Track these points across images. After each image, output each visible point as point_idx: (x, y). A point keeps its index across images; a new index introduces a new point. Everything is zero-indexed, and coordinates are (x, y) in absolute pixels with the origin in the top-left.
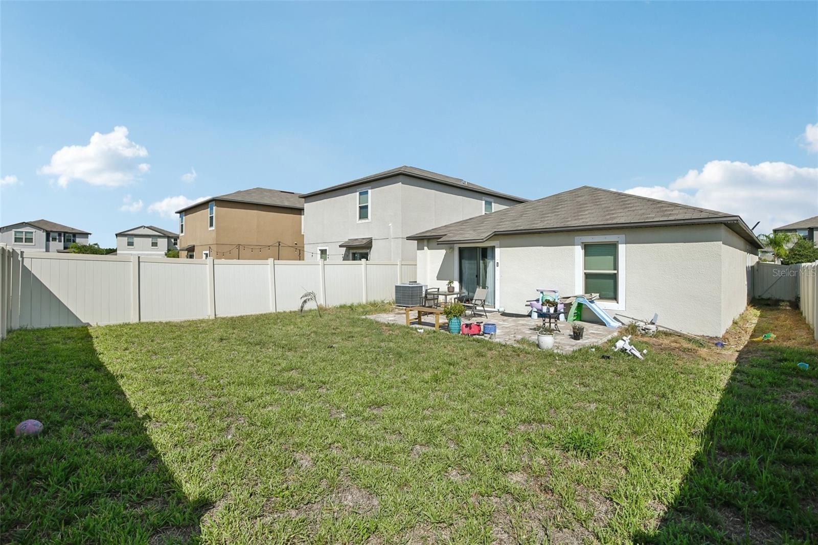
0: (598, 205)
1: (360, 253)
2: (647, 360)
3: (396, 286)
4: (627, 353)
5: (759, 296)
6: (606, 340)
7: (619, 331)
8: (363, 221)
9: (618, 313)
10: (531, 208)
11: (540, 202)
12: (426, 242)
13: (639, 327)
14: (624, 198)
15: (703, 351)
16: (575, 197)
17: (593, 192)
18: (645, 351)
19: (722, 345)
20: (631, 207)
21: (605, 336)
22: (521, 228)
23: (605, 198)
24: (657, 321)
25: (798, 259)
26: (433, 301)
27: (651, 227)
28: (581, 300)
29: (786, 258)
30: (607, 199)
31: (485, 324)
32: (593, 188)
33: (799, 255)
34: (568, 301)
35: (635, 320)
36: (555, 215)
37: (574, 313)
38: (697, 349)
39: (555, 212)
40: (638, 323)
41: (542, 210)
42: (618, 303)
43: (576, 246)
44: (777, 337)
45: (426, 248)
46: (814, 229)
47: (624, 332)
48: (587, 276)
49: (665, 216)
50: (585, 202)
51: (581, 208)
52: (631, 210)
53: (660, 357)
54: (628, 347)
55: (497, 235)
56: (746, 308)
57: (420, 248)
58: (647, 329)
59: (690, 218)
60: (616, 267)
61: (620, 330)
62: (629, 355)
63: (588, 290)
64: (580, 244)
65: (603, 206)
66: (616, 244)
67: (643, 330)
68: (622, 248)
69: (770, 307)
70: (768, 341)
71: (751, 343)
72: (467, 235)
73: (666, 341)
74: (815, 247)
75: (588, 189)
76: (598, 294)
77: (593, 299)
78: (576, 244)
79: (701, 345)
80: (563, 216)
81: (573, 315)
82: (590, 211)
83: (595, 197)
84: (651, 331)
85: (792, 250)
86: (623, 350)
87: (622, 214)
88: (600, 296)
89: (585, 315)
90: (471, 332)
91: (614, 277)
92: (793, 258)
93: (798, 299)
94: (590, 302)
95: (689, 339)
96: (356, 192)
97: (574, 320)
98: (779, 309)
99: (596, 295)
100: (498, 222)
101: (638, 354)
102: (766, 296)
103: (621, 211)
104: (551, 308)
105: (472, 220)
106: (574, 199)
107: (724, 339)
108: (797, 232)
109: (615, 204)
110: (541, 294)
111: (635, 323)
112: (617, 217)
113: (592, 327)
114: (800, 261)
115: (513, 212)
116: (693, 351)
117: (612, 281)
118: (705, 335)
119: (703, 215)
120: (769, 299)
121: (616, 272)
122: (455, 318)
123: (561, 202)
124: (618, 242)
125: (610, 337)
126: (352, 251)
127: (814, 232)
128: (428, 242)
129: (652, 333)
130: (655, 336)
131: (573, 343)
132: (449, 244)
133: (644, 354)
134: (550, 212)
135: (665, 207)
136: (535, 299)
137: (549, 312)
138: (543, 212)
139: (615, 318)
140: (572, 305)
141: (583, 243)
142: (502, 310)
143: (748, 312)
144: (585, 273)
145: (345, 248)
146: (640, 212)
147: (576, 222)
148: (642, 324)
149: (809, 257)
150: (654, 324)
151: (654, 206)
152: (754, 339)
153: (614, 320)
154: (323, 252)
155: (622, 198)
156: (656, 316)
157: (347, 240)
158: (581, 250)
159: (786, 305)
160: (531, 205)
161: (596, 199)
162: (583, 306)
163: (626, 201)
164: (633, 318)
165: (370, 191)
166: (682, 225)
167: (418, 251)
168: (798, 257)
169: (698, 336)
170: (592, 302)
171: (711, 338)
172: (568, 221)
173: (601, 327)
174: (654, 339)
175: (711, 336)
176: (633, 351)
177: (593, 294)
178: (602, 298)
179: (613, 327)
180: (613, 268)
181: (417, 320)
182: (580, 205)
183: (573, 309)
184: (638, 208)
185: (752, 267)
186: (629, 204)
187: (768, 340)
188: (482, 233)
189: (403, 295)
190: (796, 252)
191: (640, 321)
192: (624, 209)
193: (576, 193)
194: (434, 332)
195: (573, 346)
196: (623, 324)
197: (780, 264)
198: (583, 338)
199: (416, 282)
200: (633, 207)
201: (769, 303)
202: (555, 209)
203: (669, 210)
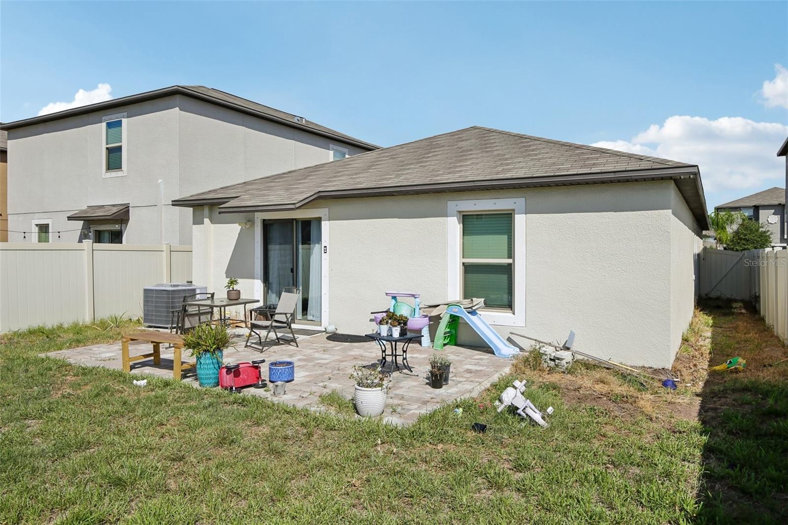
0: (488, 152)
1: (108, 231)
2: (552, 429)
3: (145, 290)
4: (520, 415)
5: (706, 295)
6: (488, 385)
7: (513, 365)
8: (114, 174)
9: (513, 332)
10: (388, 157)
11: (402, 148)
12: (206, 210)
13: (546, 355)
14: (528, 142)
15: (646, 401)
16: (457, 141)
17: (484, 134)
18: (550, 410)
19: (674, 386)
20: (536, 155)
21: (488, 375)
22: (363, 186)
23: (501, 142)
24: (574, 344)
25: (744, 244)
26: (197, 318)
27: (564, 184)
28: (455, 311)
29: (730, 244)
30: (503, 144)
31: (272, 364)
32: (484, 129)
33: (745, 239)
34: (435, 312)
35: (540, 342)
36: (421, 166)
37: (445, 333)
38: (635, 395)
39: (421, 162)
40: (544, 349)
41: (403, 159)
42: (514, 314)
43: (449, 218)
44: (748, 364)
45: (207, 221)
46: (760, 208)
47: (521, 366)
48: (468, 269)
49: (585, 166)
50: (469, 148)
51: (462, 156)
52: (535, 159)
53: (576, 417)
54: (521, 403)
55: (321, 198)
56: (694, 312)
57: (198, 221)
58: (558, 359)
59: (624, 169)
60: (511, 254)
61: (514, 362)
62: (523, 419)
63: (468, 293)
64: (455, 213)
65: (495, 153)
66: (511, 214)
67: (551, 360)
68: (520, 221)
69: (722, 311)
70: (736, 371)
71: (712, 374)
72: (271, 198)
73: (586, 381)
74: (761, 230)
75: (477, 130)
76: (483, 300)
77: (474, 308)
78: (448, 215)
79: (642, 387)
80: (432, 167)
81: (442, 335)
82: (474, 161)
83: (485, 140)
84: (564, 362)
85: (737, 233)
86: (513, 410)
87: (521, 165)
88: (485, 303)
89: (463, 337)
90: (240, 382)
91: (508, 270)
92: (739, 243)
93: (757, 298)
94: (468, 313)
95: (624, 376)
96: (101, 122)
97: (445, 345)
98: (733, 314)
99: (479, 301)
100: (330, 178)
101: (537, 416)
102: (713, 295)
103: (521, 159)
104: (394, 329)
105: (294, 174)
106: (455, 144)
107: (675, 372)
108: (741, 210)
109: (514, 151)
110: (393, 301)
111: (540, 348)
112: (514, 168)
113: (471, 357)
114: (746, 247)
115: (359, 161)
116: (630, 400)
117: (505, 277)
118: (645, 366)
119: (644, 165)
120: (718, 298)
121: (510, 261)
122: (208, 355)
123: (435, 148)
124: (514, 210)
125: (495, 378)
126: (94, 228)
127: (760, 211)
128: (211, 210)
129: (566, 365)
130: (570, 371)
131: (427, 397)
132: (246, 213)
133: (548, 415)
134: (415, 161)
135: (586, 153)
136: (385, 310)
137: (391, 335)
138: (403, 162)
139: (509, 340)
140: (441, 319)
141: (460, 212)
142: (331, 329)
143: (697, 320)
144: (463, 263)
145: (83, 222)
146: (549, 161)
147: (450, 176)
148: (549, 351)
149: (755, 242)
150: (568, 349)
151: (570, 153)
152: (717, 368)
153: (507, 343)
154: (44, 229)
155: (525, 142)
156: (572, 335)
157: (85, 207)
158: (459, 225)
159: (740, 306)
160: (390, 152)
161: (486, 144)
162: (460, 321)
163: (530, 146)
164: (536, 340)
165: (125, 121)
166: (611, 182)
167: (194, 226)
168: (744, 242)
169: (636, 367)
170: (473, 313)
171: (656, 371)
172: (438, 175)
173: (487, 356)
174: (569, 376)
175: (655, 367)
176: (529, 411)
177: (473, 299)
178: (488, 305)
179: (505, 357)
180: (506, 254)
181: (152, 358)
182: (462, 152)
183: (443, 327)
184: (547, 155)
185: (699, 255)
186: (533, 150)
187: (736, 369)
188: (298, 193)
189: (156, 307)
190: (742, 236)
191: (546, 344)
192: (525, 157)
193: (460, 136)
194: (167, 384)
195: (425, 403)
196: (521, 349)
197: (723, 249)
198: (450, 382)
199: (191, 282)
200: (539, 154)
201: (720, 304)
202: (423, 158)
203: (592, 159)
